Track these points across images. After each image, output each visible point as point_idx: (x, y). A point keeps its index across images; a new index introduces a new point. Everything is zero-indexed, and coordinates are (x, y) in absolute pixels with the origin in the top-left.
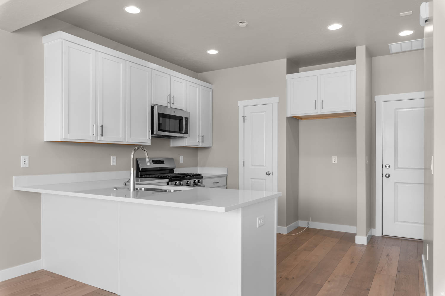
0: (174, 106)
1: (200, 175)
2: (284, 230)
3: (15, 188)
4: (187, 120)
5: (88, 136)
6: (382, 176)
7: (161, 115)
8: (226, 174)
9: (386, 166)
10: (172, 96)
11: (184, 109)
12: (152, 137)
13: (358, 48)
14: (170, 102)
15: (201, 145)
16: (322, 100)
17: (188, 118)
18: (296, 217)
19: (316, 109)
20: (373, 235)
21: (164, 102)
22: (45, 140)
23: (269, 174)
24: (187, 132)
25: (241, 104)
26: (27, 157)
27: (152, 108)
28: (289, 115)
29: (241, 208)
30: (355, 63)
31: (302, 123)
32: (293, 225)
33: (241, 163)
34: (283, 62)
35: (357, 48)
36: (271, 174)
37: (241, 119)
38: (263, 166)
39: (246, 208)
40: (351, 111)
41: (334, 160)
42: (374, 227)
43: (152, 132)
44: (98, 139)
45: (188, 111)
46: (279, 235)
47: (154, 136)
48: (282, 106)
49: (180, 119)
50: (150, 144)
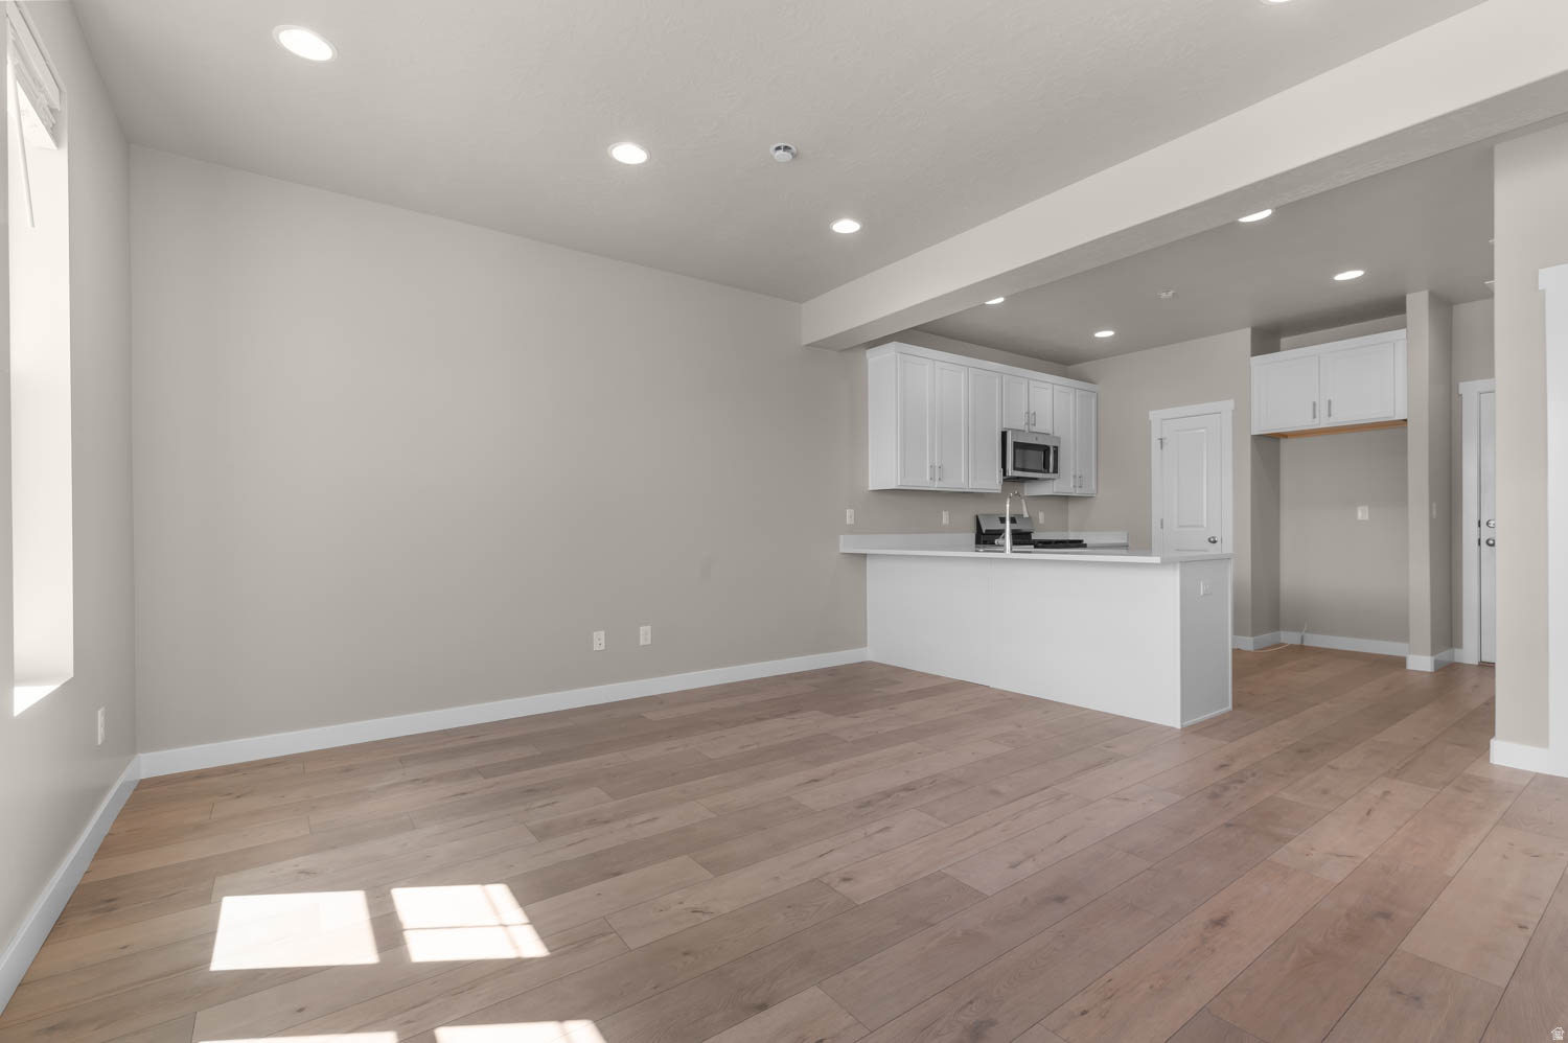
0: (1034, 429)
1: (1081, 541)
2: (1248, 644)
3: (842, 550)
4: (1056, 449)
5: (924, 481)
6: (1479, 544)
7: (1017, 445)
8: (1125, 541)
9: (1488, 524)
10: (1032, 412)
11: (1050, 432)
12: (1004, 480)
13: (1410, 298)
14: (1028, 424)
15: (1078, 492)
16: (1330, 402)
17: (1056, 447)
18: (1276, 625)
19: (1314, 417)
20: (1457, 660)
21: (1020, 424)
22: (870, 489)
23: (1215, 542)
24: (1056, 471)
25: (1155, 416)
26: (852, 511)
27: (1004, 435)
28: (1256, 432)
29: (1178, 565)
30: (1403, 325)
31: (1284, 444)
32: (1267, 638)
33: (1155, 524)
34: (1244, 337)
35: (1408, 296)
36: (1218, 543)
37: (1155, 443)
38: (1202, 526)
39: (1188, 564)
40: (1397, 418)
41: (1362, 513)
42: (1460, 646)
43: (1004, 474)
44: (936, 486)
45: (1056, 435)
46: (1236, 652)
47: (1007, 480)
48: (1242, 414)
49: (1046, 449)
50: (1000, 492)
